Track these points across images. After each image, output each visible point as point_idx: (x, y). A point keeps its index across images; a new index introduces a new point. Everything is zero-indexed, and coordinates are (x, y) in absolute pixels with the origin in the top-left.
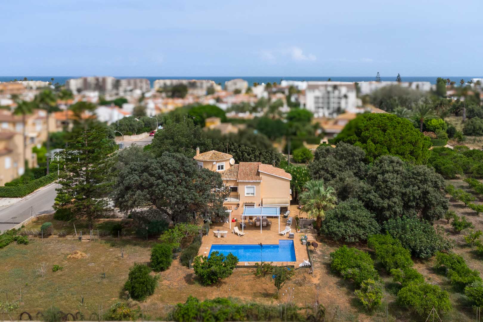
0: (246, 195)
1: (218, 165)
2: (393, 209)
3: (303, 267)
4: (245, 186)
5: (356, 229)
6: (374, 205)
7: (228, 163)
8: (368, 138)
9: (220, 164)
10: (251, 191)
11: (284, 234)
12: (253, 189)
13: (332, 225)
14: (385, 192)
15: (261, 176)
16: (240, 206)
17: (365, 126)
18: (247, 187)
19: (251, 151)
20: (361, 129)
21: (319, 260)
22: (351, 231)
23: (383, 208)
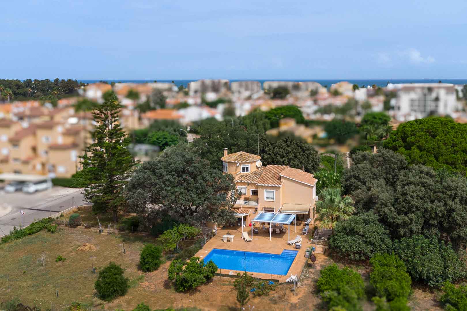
0: (265, 199)
1: (242, 166)
2: (410, 226)
3: (288, 282)
4: (265, 190)
5: (363, 245)
6: (389, 221)
7: (254, 165)
8: (413, 144)
9: (245, 166)
10: (271, 195)
11: (293, 244)
12: (272, 193)
13: (338, 239)
14: (403, 207)
15: (282, 180)
16: (259, 210)
17: (412, 131)
18: (267, 191)
19: (285, 153)
20: (407, 134)
21: (313, 277)
22: (356, 247)
23: (398, 226)
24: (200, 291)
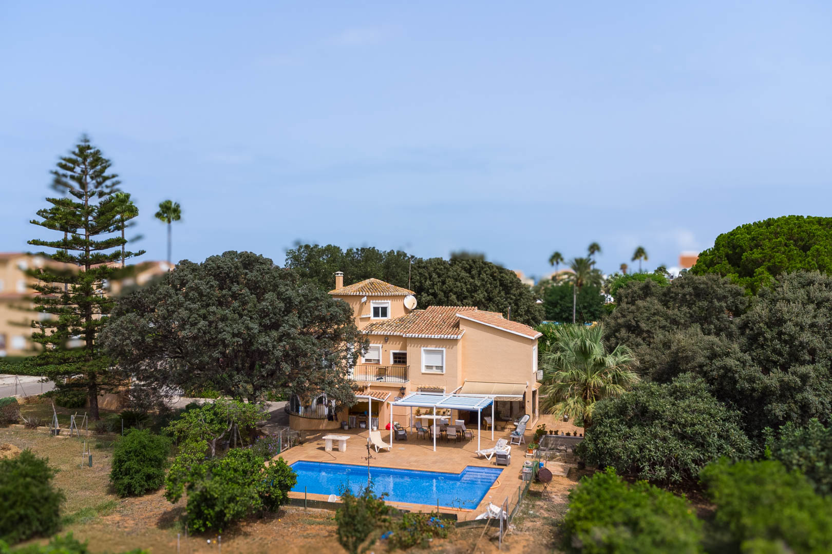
0: (424, 370)
1: (372, 305)
2: (799, 397)
4: (422, 349)
5: (674, 443)
6: (738, 386)
7: (398, 303)
8: (758, 264)
9: (381, 303)
10: (435, 360)
11: (488, 456)
12: (440, 356)
13: (606, 432)
15: (461, 327)
16: (408, 391)
17: (753, 239)
18: (428, 352)
19: (468, 291)
20: (741, 247)
21: (546, 515)
22: (657, 448)
23: (766, 394)
24: (246, 535)
